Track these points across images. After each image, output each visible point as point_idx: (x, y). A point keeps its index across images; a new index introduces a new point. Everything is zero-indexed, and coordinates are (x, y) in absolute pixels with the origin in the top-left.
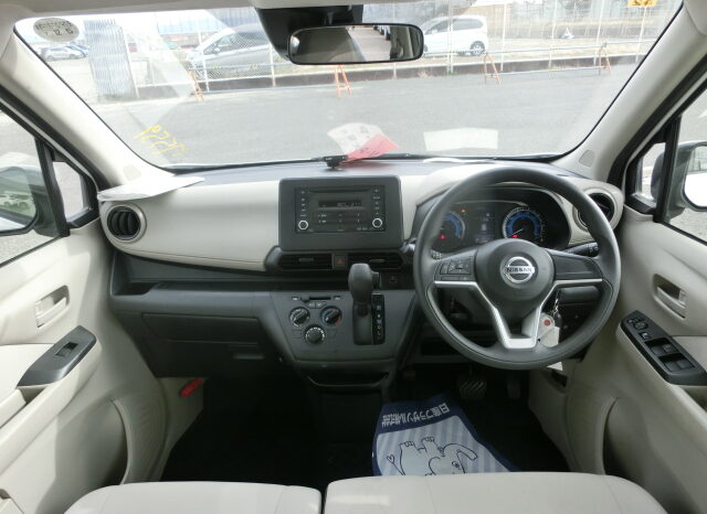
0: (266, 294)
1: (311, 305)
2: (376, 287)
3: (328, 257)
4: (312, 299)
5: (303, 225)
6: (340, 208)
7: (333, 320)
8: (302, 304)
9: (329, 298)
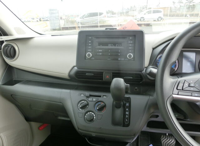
0: (68, 91)
1: (90, 99)
2: (127, 92)
3: (101, 74)
4: (91, 96)
5: (89, 55)
6: (110, 47)
7: (101, 109)
8: (85, 98)
9: (100, 96)
